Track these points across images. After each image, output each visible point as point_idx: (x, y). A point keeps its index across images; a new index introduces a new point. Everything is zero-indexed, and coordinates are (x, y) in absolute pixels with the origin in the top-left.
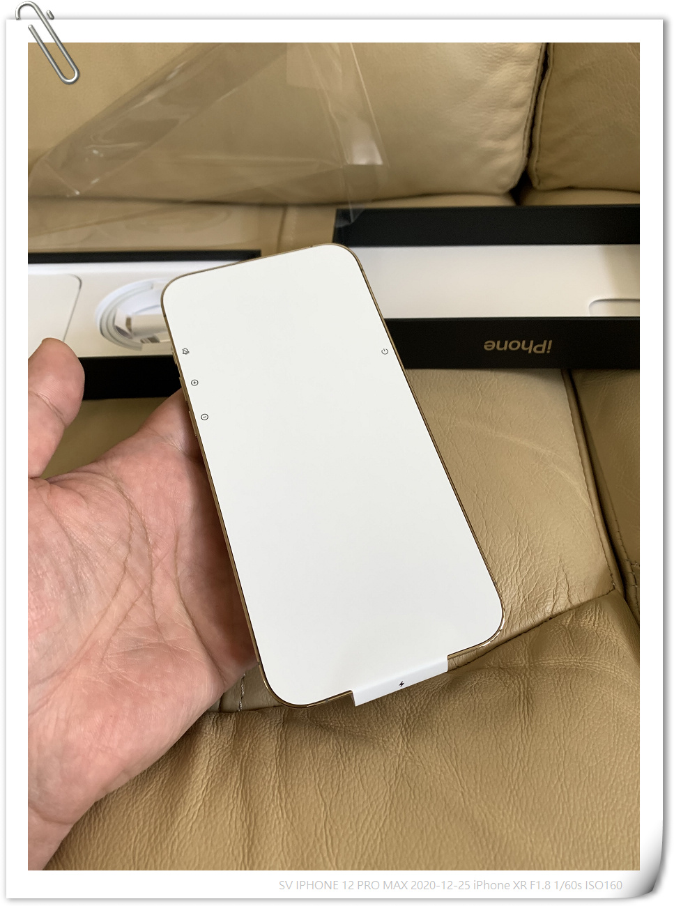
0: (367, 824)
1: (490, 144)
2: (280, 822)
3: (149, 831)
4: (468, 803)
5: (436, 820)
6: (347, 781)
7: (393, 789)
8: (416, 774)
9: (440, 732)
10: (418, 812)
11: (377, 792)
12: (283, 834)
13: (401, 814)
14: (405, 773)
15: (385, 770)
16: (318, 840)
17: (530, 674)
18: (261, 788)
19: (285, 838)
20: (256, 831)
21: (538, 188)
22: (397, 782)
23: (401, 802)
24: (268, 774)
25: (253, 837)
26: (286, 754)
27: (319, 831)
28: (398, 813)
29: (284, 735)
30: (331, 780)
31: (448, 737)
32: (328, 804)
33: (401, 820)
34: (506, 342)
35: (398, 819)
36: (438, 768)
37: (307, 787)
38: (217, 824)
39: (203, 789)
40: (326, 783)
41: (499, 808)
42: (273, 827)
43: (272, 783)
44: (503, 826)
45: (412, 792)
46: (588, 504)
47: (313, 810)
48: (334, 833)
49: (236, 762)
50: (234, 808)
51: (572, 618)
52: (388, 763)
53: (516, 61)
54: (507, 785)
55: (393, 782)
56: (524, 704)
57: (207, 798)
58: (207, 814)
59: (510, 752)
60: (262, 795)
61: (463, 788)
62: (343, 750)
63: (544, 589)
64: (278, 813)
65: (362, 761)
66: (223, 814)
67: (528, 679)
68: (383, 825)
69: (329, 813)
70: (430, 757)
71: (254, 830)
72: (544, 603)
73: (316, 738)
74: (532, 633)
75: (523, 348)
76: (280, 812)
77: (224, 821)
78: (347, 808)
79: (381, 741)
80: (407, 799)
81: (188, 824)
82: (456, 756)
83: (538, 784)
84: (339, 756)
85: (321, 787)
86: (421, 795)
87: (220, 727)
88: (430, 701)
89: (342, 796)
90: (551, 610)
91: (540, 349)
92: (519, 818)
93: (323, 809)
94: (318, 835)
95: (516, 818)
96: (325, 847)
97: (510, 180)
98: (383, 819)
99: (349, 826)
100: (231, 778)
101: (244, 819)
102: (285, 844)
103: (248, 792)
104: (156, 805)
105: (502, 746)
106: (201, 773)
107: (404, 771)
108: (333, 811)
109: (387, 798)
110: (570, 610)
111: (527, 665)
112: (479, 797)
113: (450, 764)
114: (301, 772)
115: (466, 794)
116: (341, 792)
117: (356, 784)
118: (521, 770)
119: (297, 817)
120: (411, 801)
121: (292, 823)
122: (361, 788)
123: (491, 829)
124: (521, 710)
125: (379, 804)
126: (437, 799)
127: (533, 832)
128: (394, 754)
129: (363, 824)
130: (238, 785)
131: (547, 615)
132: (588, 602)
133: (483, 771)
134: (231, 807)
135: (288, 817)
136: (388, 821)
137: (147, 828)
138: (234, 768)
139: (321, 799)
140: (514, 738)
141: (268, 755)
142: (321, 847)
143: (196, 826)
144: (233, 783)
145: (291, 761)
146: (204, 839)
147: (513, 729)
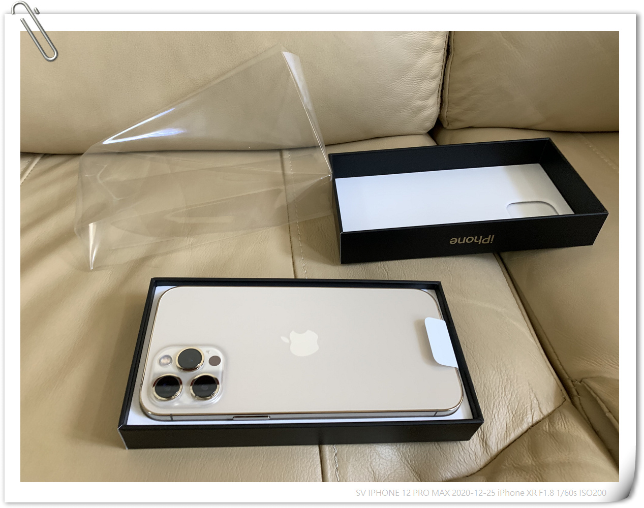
1: (419, 103)
21: (448, 128)
34: (465, 238)
51: (549, 425)
53: (432, 51)
63: (524, 406)
72: (526, 415)
90: (531, 420)
91: (485, 241)
97: (430, 125)
110: (543, 419)
111: (534, 463)
131: (530, 424)
132: (553, 411)
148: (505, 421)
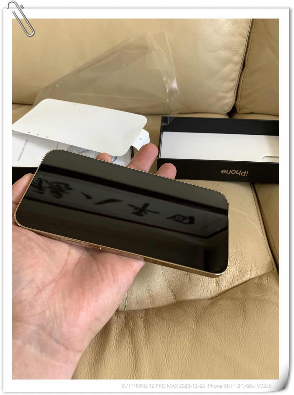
0: (183, 355)
1: (221, 94)
2: (147, 354)
3: (95, 355)
4: (222, 349)
5: (210, 354)
6: (173, 338)
7: (192, 342)
8: (201, 336)
9: (210, 321)
10: (203, 351)
11: (186, 343)
12: (149, 358)
13: (196, 352)
14: (197, 336)
15: (188, 335)
16: (163, 361)
17: (243, 300)
18: (139, 340)
19: (150, 359)
20: (138, 356)
21: (239, 112)
22: (194, 339)
23: (195, 347)
24: (141, 334)
25: (137, 359)
26: (147, 328)
27: (163, 357)
28: (195, 351)
29: (146, 320)
30: (167, 338)
31: (213, 323)
32: (166, 347)
33: (196, 354)
34: (230, 171)
35: (195, 354)
36: (210, 335)
37: (157, 340)
38: (122, 353)
39: (115, 340)
40: (165, 339)
41: (235, 350)
42: (145, 355)
43: (143, 339)
44: (237, 358)
45: (200, 343)
46: (262, 236)
47: (160, 349)
48: (169, 358)
49: (127, 330)
50: (128, 347)
51: (258, 280)
52: (189, 332)
53: (233, 64)
54: (238, 342)
55: (192, 339)
56: (242, 311)
57: (117, 343)
58: (118, 349)
59: (238, 329)
60: (140, 343)
61: (220, 343)
62: (171, 327)
63: (247, 268)
64: (146, 350)
65: (179, 331)
66: (124, 350)
67: (243, 302)
68: (189, 356)
69: (167, 351)
70: (206, 331)
71: (137, 356)
72: (247, 273)
73: (159, 322)
74: (242, 285)
75: (237, 173)
76: (147, 350)
77: (125, 353)
78: (174, 349)
79: (186, 324)
80: (198, 346)
81: (110, 353)
82: (217, 330)
83: (250, 342)
84: (169, 329)
85: (163, 340)
86: (204, 345)
87: (118, 317)
88: (204, 309)
89: (172, 344)
90: (249, 276)
91: (243, 174)
92: (243, 355)
93: (164, 349)
94: (163, 359)
95: (242, 355)
96: (166, 364)
97: (228, 109)
98: (189, 354)
99: (175, 356)
100: (126, 336)
101: (132, 352)
102: (150, 362)
103: (134, 341)
104: (96, 345)
105: (235, 327)
106: (114, 333)
107: (196, 335)
108: (168, 350)
109: (190, 346)
110: (257, 277)
111: (242, 297)
112: (227, 346)
113: (214, 333)
114: (154, 334)
115: (221, 345)
116: (171, 343)
117: (177, 340)
118: (243, 336)
119: (154, 352)
120: (200, 347)
121: (152, 354)
122: (179, 341)
123: (232, 359)
124: (241, 313)
125: (187, 348)
126: (210, 347)
127: (249, 361)
128: (191, 329)
129: (181, 355)
130: (129, 339)
131: (248, 279)
132: (264, 274)
133: (228, 337)
134: (127, 347)
135: (150, 352)
136: (191, 355)
137: (93, 354)
138: (127, 332)
139: (163, 346)
140: (239, 324)
141: (140, 328)
142: (164, 364)
143: (113, 354)
144: (127, 338)
145: (150, 330)
146: (117, 359)
147: (239, 321)
148: (233, 275)
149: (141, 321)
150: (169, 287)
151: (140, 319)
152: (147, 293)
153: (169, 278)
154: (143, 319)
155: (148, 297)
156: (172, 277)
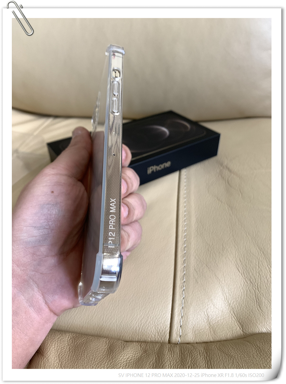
149: (201, 358)
150: (234, 315)
151: (201, 356)
152: (205, 322)
153: (233, 303)
154: (204, 356)
155: (207, 326)
156: (236, 302)
